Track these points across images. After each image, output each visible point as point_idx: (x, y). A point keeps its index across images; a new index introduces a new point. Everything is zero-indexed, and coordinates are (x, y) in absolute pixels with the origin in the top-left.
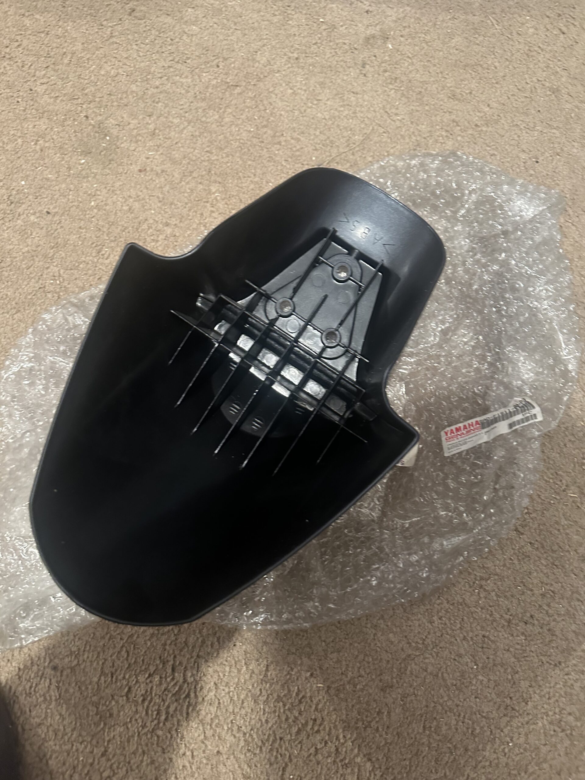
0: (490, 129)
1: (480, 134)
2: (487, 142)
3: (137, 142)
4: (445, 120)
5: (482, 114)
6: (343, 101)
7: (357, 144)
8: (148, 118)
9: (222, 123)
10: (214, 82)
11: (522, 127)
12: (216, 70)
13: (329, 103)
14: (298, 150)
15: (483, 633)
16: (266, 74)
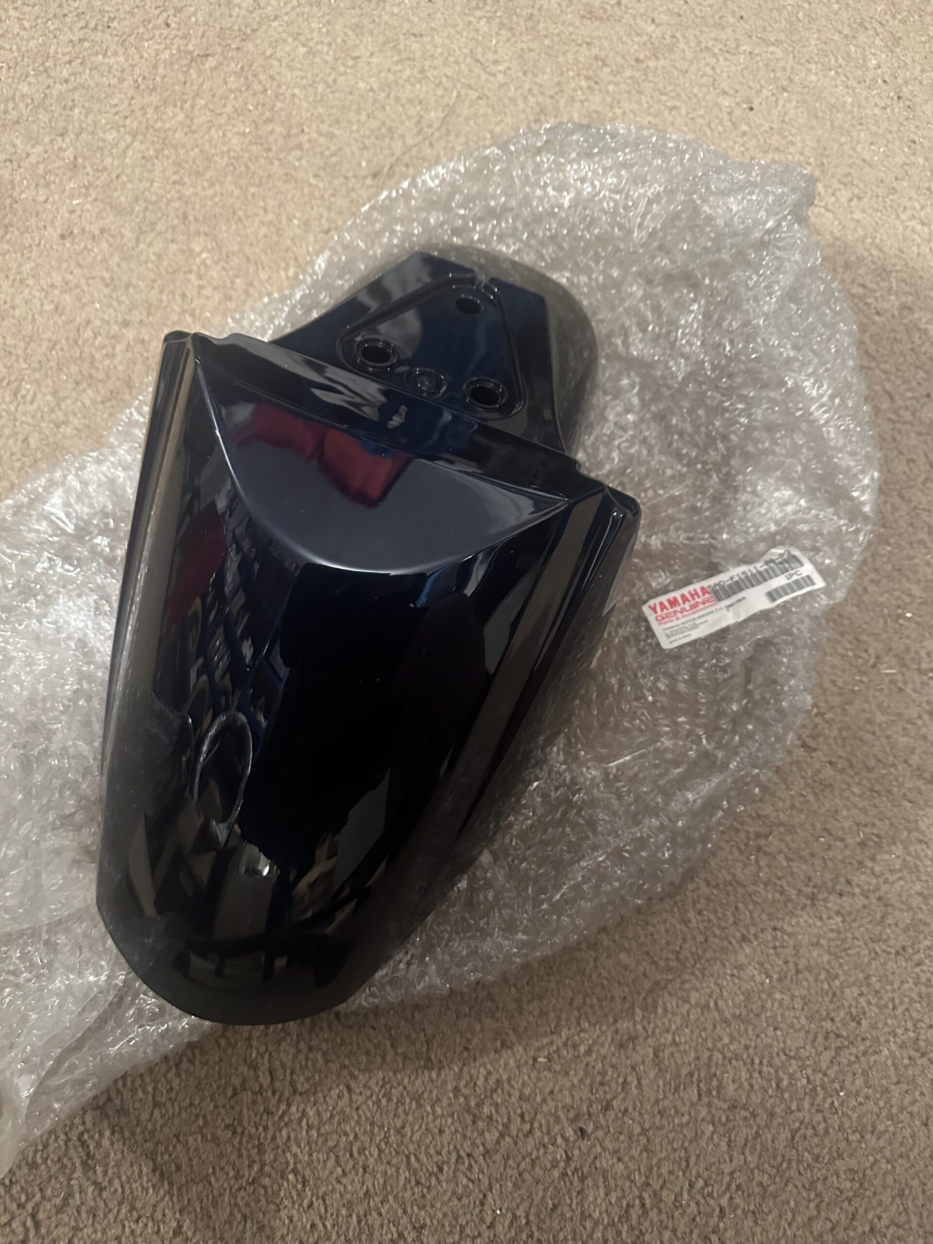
0: (662, 62)
1: (646, 75)
2: (661, 86)
3: (47, 185)
4: (581, 58)
5: (645, 38)
6: (399, 54)
7: (435, 125)
8: (59, 139)
9: (193, 128)
10: (166, 55)
11: (716, 51)
12: (165, 32)
13: (374, 60)
14: (334, 154)
15: (773, 923)
16: (255, 26)
